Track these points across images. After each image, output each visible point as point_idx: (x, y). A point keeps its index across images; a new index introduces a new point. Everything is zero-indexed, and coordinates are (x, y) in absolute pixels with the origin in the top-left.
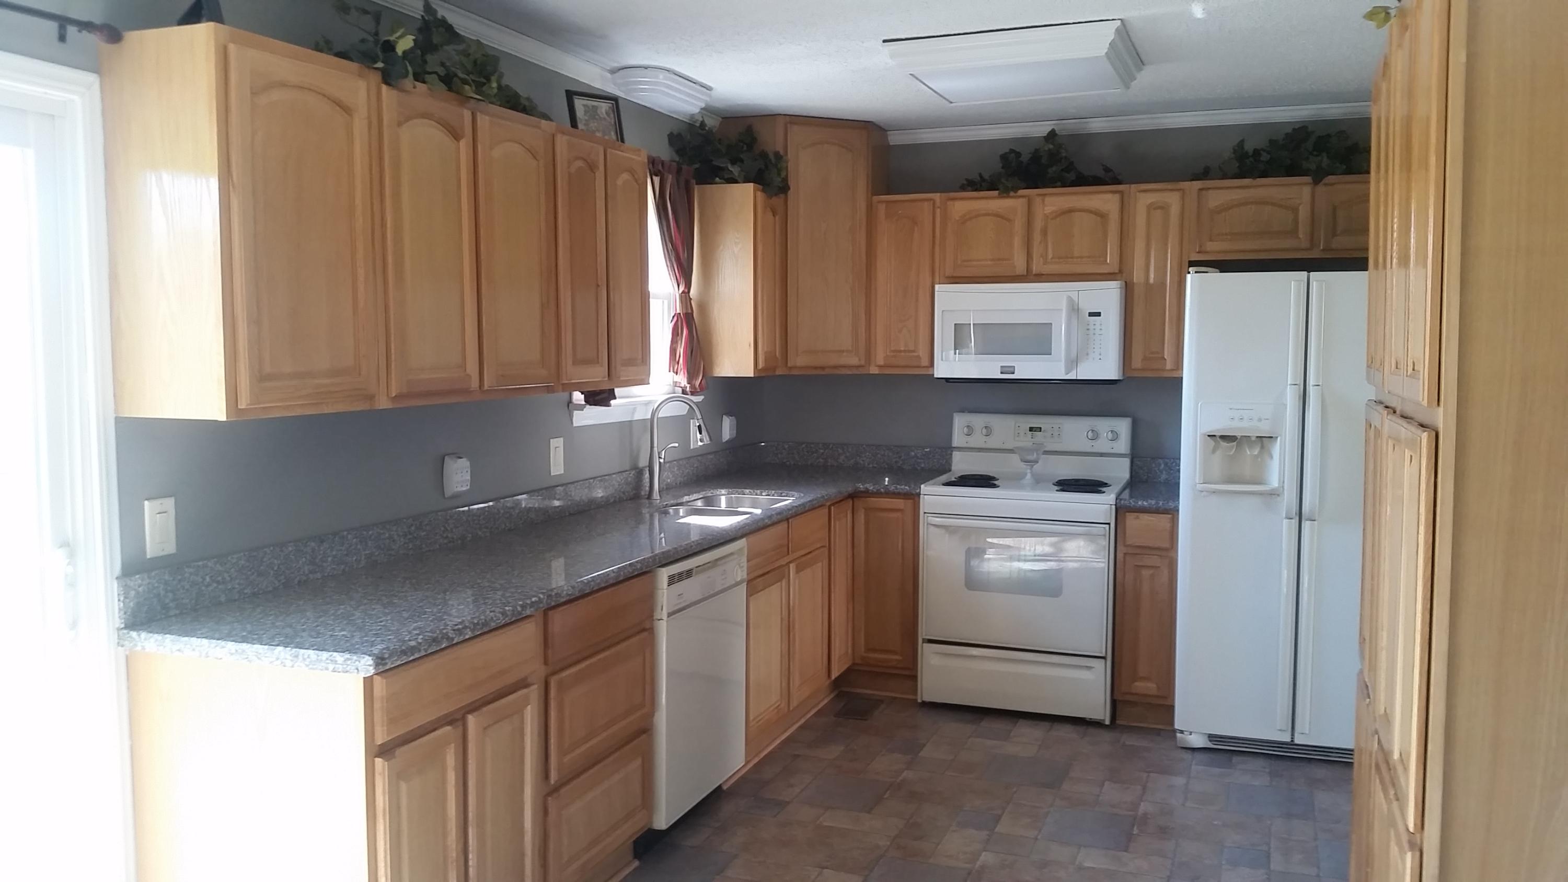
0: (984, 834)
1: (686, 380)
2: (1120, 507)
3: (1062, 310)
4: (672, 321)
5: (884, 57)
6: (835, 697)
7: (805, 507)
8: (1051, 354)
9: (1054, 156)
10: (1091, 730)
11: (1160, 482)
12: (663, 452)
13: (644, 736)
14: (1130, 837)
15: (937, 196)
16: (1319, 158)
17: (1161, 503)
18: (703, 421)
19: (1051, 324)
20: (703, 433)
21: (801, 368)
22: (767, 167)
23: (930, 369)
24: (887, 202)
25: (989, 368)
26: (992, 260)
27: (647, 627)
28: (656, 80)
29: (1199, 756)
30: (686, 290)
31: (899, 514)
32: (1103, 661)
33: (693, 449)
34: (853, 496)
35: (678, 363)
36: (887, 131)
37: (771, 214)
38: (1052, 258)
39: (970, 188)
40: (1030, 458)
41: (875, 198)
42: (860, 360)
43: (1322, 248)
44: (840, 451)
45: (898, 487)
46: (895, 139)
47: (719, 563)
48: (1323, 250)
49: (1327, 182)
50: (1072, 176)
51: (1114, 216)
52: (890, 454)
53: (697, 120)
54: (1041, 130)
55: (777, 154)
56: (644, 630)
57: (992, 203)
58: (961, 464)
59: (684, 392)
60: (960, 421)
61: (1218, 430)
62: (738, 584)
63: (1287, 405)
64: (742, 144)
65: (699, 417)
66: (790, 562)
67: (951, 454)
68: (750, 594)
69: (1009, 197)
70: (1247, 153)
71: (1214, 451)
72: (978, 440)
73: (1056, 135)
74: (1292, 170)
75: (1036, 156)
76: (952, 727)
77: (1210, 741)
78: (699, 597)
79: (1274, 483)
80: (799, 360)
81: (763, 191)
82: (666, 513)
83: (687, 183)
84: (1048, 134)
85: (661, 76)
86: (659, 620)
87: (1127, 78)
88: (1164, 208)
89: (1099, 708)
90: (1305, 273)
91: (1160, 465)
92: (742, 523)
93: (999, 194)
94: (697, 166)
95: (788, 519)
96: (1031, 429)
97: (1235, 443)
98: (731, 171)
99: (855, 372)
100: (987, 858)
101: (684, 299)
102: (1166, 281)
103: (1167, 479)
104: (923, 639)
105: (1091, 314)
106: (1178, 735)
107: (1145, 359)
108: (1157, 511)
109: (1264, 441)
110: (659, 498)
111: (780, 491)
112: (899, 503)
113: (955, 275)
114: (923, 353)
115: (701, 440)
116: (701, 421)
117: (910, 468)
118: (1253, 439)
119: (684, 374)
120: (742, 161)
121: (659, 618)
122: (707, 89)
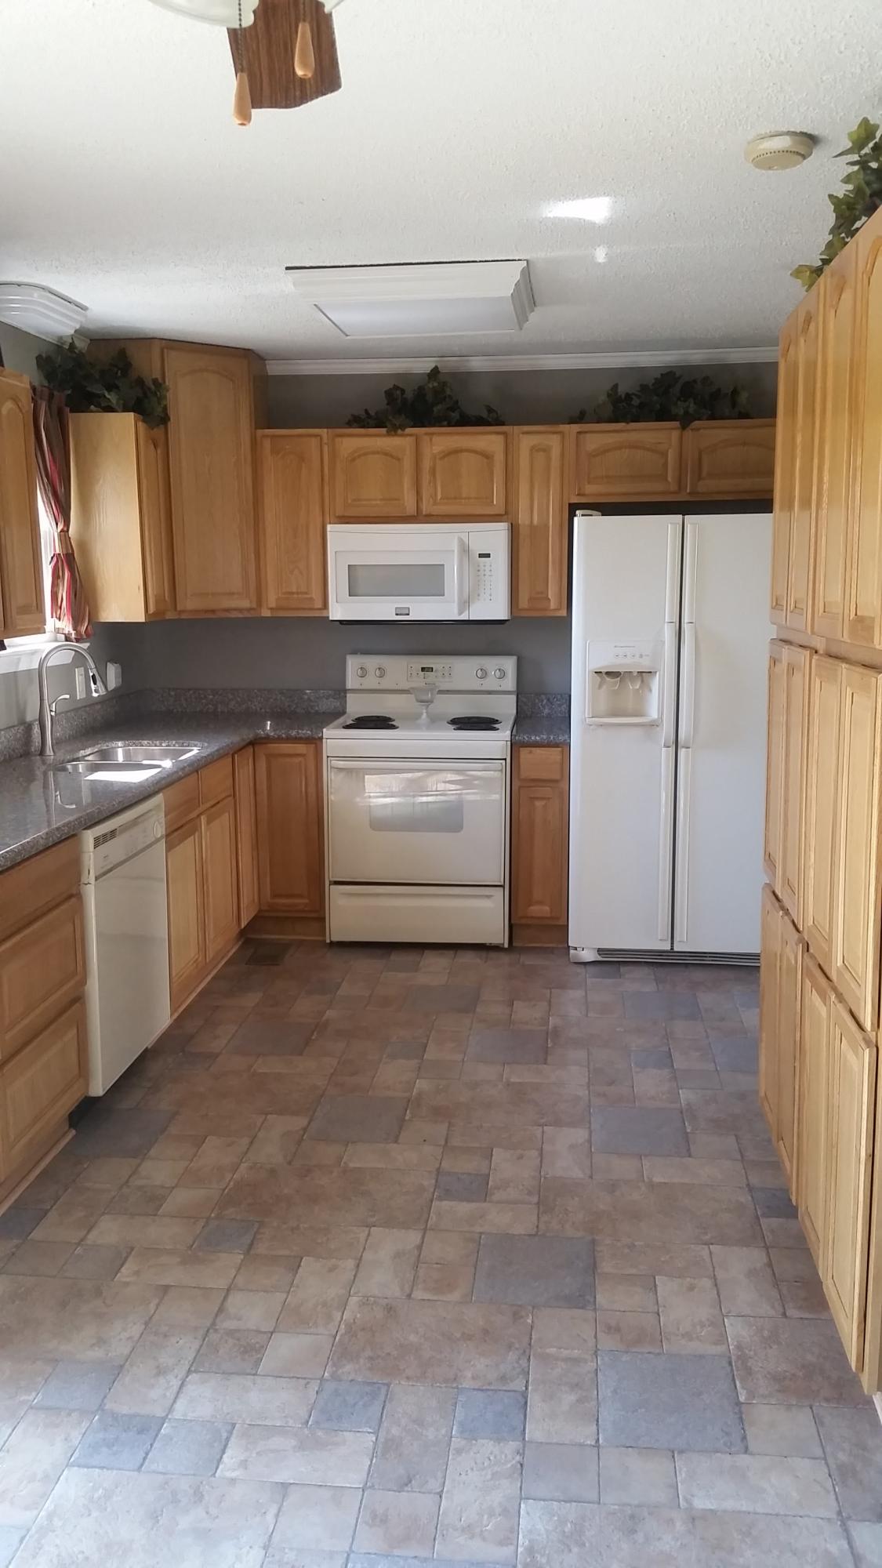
0: (414, 1063)
1: (71, 626)
2: (515, 743)
3: (453, 551)
4: (50, 563)
5: (288, 284)
6: (243, 943)
7: (213, 757)
8: (444, 595)
9: (440, 394)
10: (493, 955)
11: (543, 716)
12: (54, 704)
13: (78, 1004)
14: (546, 1051)
15: (324, 432)
16: (687, 403)
17: (552, 738)
18: (97, 671)
19: (443, 565)
20: (98, 683)
21: (191, 611)
22: (145, 394)
23: (325, 611)
24: (273, 436)
25: (382, 609)
26: (381, 500)
27: (74, 892)
28: (30, 298)
29: (591, 969)
30: (65, 529)
31: (300, 759)
32: (502, 889)
33: (80, 699)
34: (253, 743)
35: (61, 608)
36: (265, 360)
37: (152, 446)
38: (441, 499)
39: (355, 424)
40: (424, 698)
41: (260, 432)
42: (251, 602)
43: (688, 491)
44: (231, 696)
45: (300, 731)
46: (274, 369)
47: (139, 820)
48: (689, 493)
49: (693, 427)
50: (455, 415)
51: (499, 458)
52: (283, 698)
53: (65, 342)
54: (424, 366)
55: (155, 381)
56: (71, 896)
57: (378, 441)
58: (356, 707)
59: (67, 639)
60: (353, 663)
61: (603, 667)
62: (158, 840)
63: (664, 642)
64: (116, 369)
65: (93, 666)
66: (201, 814)
67: (346, 697)
68: (169, 848)
69: (396, 435)
70: (620, 396)
71: (600, 687)
72: (371, 682)
73: (439, 372)
74: (662, 415)
75: (420, 392)
76: (364, 965)
77: (600, 954)
78: (124, 858)
79: (654, 714)
80: (190, 603)
81: (144, 421)
82: (65, 769)
83: (60, 413)
84: (431, 371)
85: (36, 295)
86: (86, 884)
87: (522, 318)
88: (546, 450)
89: (498, 935)
90: (681, 516)
91: (543, 701)
92: (157, 778)
93: (387, 432)
94: (69, 392)
95: (197, 772)
96: (423, 669)
97: (619, 679)
98: (109, 399)
99: (248, 615)
100: (422, 1085)
101: (63, 538)
102: (548, 522)
103: (549, 714)
104: (330, 882)
105: (481, 556)
106: (572, 951)
107: (531, 599)
108: (549, 745)
109: (644, 675)
110: (52, 754)
111: (181, 741)
112: (301, 748)
113: (346, 514)
114: (316, 594)
115: (96, 691)
116: (95, 670)
117: (304, 712)
118: (635, 674)
119: (69, 619)
120: (117, 387)
121: (86, 882)
122: (82, 309)
